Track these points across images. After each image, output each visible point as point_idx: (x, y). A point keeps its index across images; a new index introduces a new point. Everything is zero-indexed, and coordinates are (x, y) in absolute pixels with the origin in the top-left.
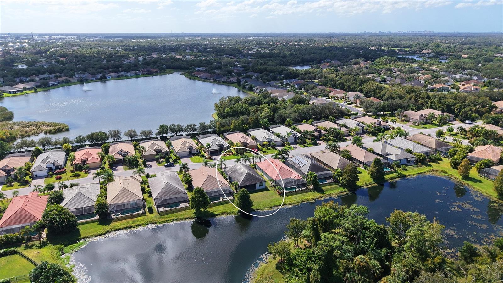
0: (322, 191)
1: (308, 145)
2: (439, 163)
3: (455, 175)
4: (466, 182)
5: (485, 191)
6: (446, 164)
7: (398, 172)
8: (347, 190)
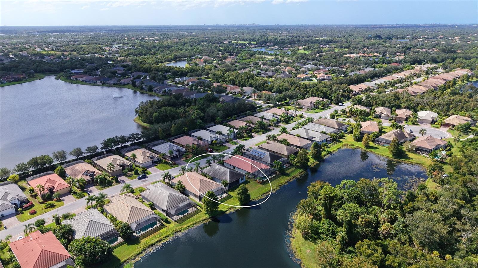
0: (288, 175)
1: (246, 139)
2: (345, 139)
3: (360, 146)
4: (369, 150)
5: (384, 154)
6: (349, 139)
7: (325, 150)
8: (303, 170)
